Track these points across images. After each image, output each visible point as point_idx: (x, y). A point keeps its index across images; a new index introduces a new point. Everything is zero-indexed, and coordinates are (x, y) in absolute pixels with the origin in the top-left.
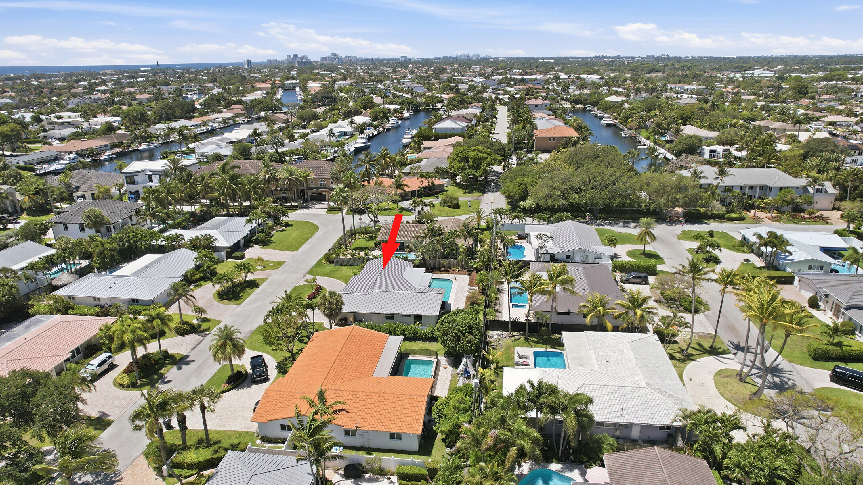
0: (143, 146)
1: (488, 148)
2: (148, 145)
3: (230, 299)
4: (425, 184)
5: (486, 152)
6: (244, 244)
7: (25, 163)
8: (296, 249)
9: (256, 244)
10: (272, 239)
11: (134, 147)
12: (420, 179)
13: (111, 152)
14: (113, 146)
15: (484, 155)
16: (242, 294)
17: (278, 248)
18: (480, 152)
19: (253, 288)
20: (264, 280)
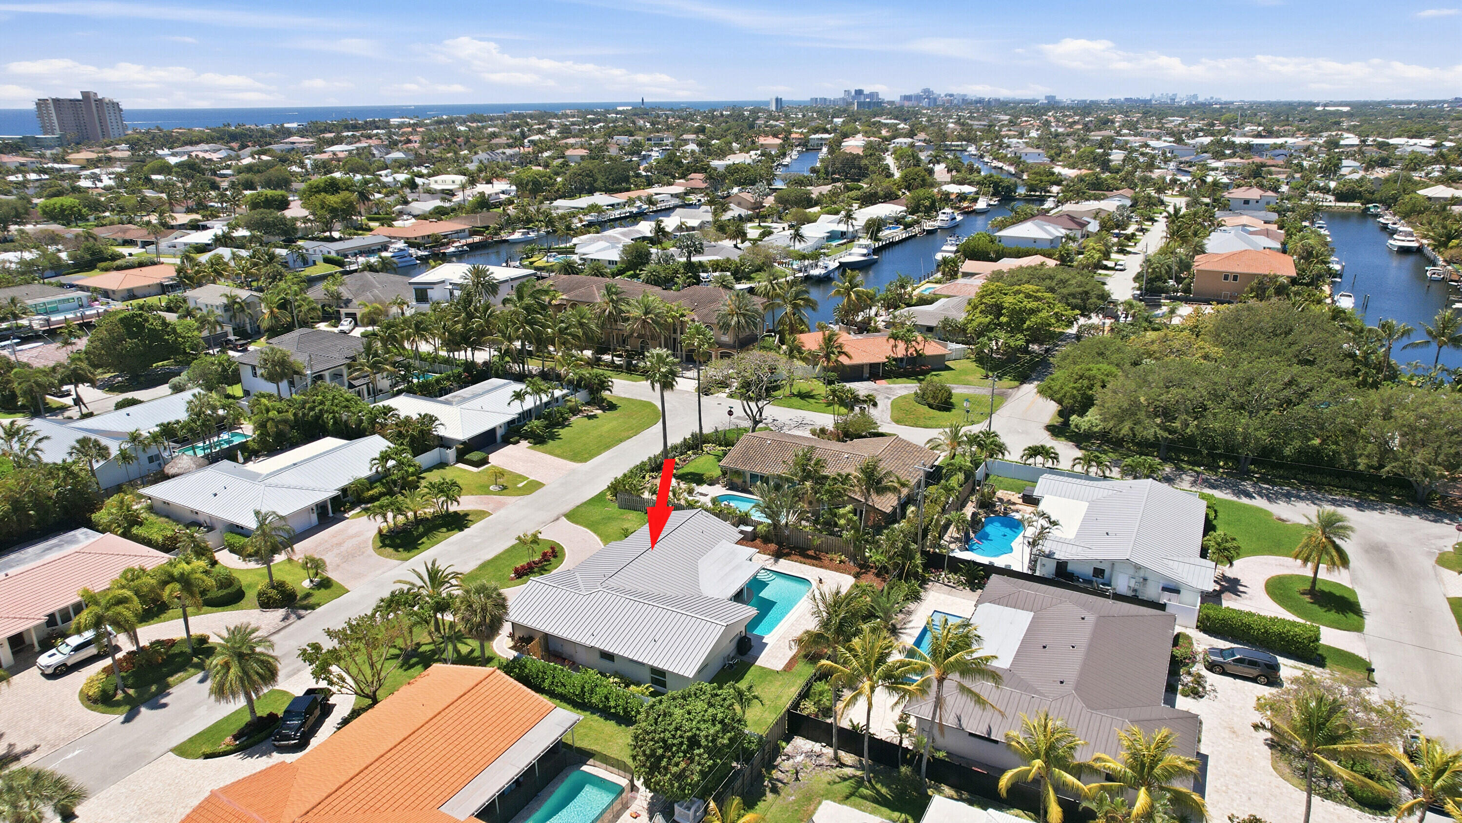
0: (517, 235)
1: (1052, 290)
2: (523, 234)
3: (396, 547)
4: (901, 351)
5: (1037, 299)
6: (502, 436)
7: (338, 253)
8: (585, 460)
9: (526, 439)
10: (561, 431)
11: (504, 235)
12: (892, 341)
13: (463, 242)
14: (473, 232)
15: (1034, 305)
16: (424, 539)
17: (558, 452)
18: (1028, 296)
19: (452, 530)
20: (482, 514)
